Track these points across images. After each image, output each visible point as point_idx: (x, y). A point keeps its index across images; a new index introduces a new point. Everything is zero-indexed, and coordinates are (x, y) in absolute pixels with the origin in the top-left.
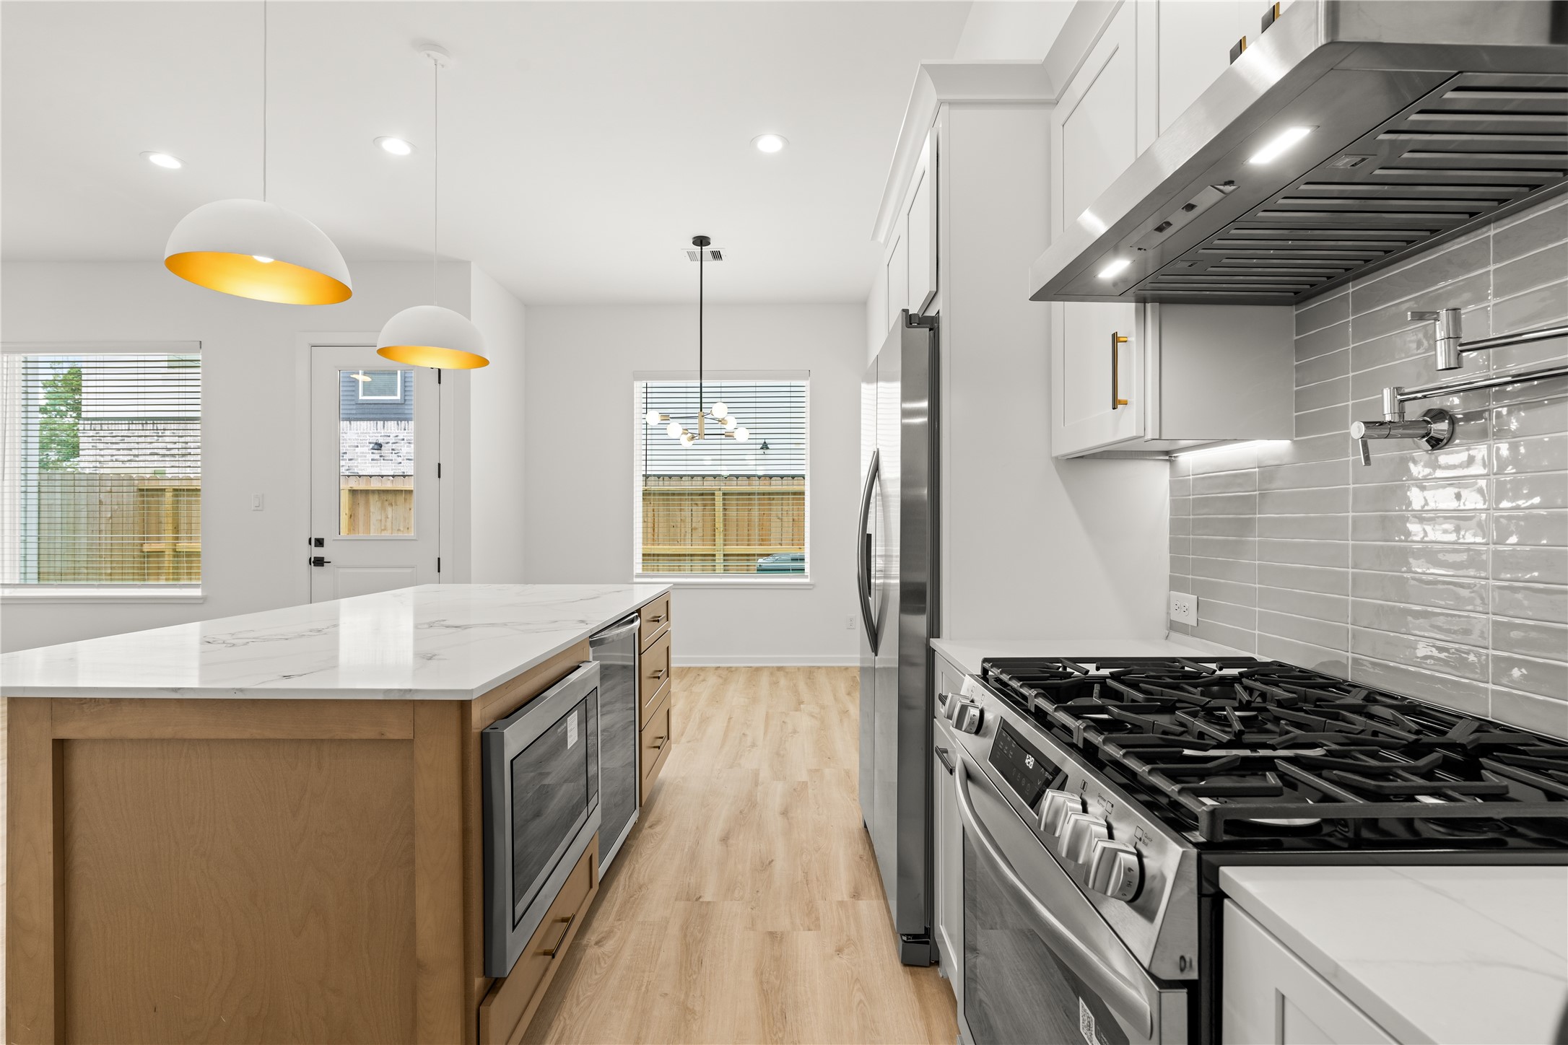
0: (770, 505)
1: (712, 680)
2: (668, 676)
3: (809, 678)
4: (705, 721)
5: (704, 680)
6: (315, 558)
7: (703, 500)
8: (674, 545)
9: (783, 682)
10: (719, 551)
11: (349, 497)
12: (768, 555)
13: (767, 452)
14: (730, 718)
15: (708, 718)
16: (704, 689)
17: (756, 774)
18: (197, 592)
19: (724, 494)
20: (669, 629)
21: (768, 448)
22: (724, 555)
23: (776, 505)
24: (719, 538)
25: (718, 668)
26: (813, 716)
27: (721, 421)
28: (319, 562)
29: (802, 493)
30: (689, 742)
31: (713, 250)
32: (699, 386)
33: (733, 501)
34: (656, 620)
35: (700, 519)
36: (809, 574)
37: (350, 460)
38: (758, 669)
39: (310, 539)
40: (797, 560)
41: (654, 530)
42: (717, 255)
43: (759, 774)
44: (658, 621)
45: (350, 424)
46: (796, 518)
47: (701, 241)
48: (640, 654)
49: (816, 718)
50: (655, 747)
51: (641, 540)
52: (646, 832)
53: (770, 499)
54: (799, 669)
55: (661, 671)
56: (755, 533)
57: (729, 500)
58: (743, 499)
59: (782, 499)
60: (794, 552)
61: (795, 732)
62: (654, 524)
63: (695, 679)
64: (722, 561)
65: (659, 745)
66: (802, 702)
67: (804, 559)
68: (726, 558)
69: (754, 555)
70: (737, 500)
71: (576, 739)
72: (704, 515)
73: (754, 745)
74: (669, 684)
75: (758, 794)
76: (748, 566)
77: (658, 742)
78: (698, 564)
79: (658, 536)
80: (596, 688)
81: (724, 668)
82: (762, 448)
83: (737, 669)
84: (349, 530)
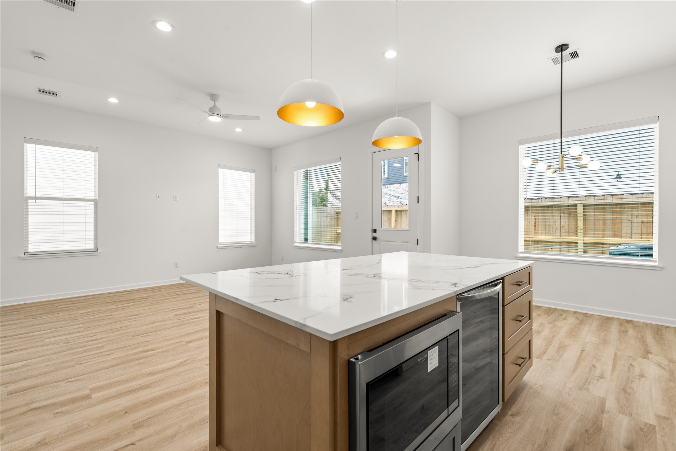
0: (622, 211)
1: (571, 320)
2: (530, 319)
3: (657, 334)
4: (562, 348)
5: (565, 319)
6: (373, 237)
7: (569, 209)
8: (548, 236)
9: (631, 332)
10: (580, 239)
11: (395, 213)
12: (619, 244)
13: (619, 180)
14: (583, 351)
15: (565, 346)
16: (565, 326)
17: (603, 402)
18: (339, 248)
19: (584, 206)
20: (531, 290)
21: (620, 178)
22: (584, 243)
23: (627, 211)
24: (580, 232)
25: (576, 312)
26: (661, 367)
27: (578, 158)
28: (375, 239)
29: (650, 204)
30: (549, 360)
31: (571, 52)
32: (560, 142)
33: (591, 210)
34: (518, 284)
35: (567, 221)
36: (657, 259)
37: (401, 199)
38: (609, 319)
39: (372, 229)
40: (646, 249)
41: (535, 227)
42: (574, 55)
43: (605, 403)
44: (520, 285)
45: (401, 185)
46: (645, 220)
47: (562, 48)
48: (503, 306)
49: (665, 369)
50: (517, 364)
51: (523, 233)
52: (508, 418)
53: (621, 208)
54: (647, 325)
55: (523, 316)
56: (608, 229)
57: (587, 209)
58: (599, 208)
59: (632, 208)
60: (644, 242)
61: (642, 376)
62: (535, 224)
63: (558, 317)
64: (583, 247)
65: (520, 363)
66: (650, 353)
67: (652, 249)
68: (585, 245)
69: (606, 244)
70: (594, 209)
71: (437, 365)
72: (569, 219)
73: (602, 377)
74: (531, 324)
75: (604, 420)
76: (603, 251)
77: (520, 361)
78: (564, 247)
79: (538, 231)
80: (458, 330)
81: (581, 313)
82: (616, 178)
83: (591, 315)
84: (395, 226)
